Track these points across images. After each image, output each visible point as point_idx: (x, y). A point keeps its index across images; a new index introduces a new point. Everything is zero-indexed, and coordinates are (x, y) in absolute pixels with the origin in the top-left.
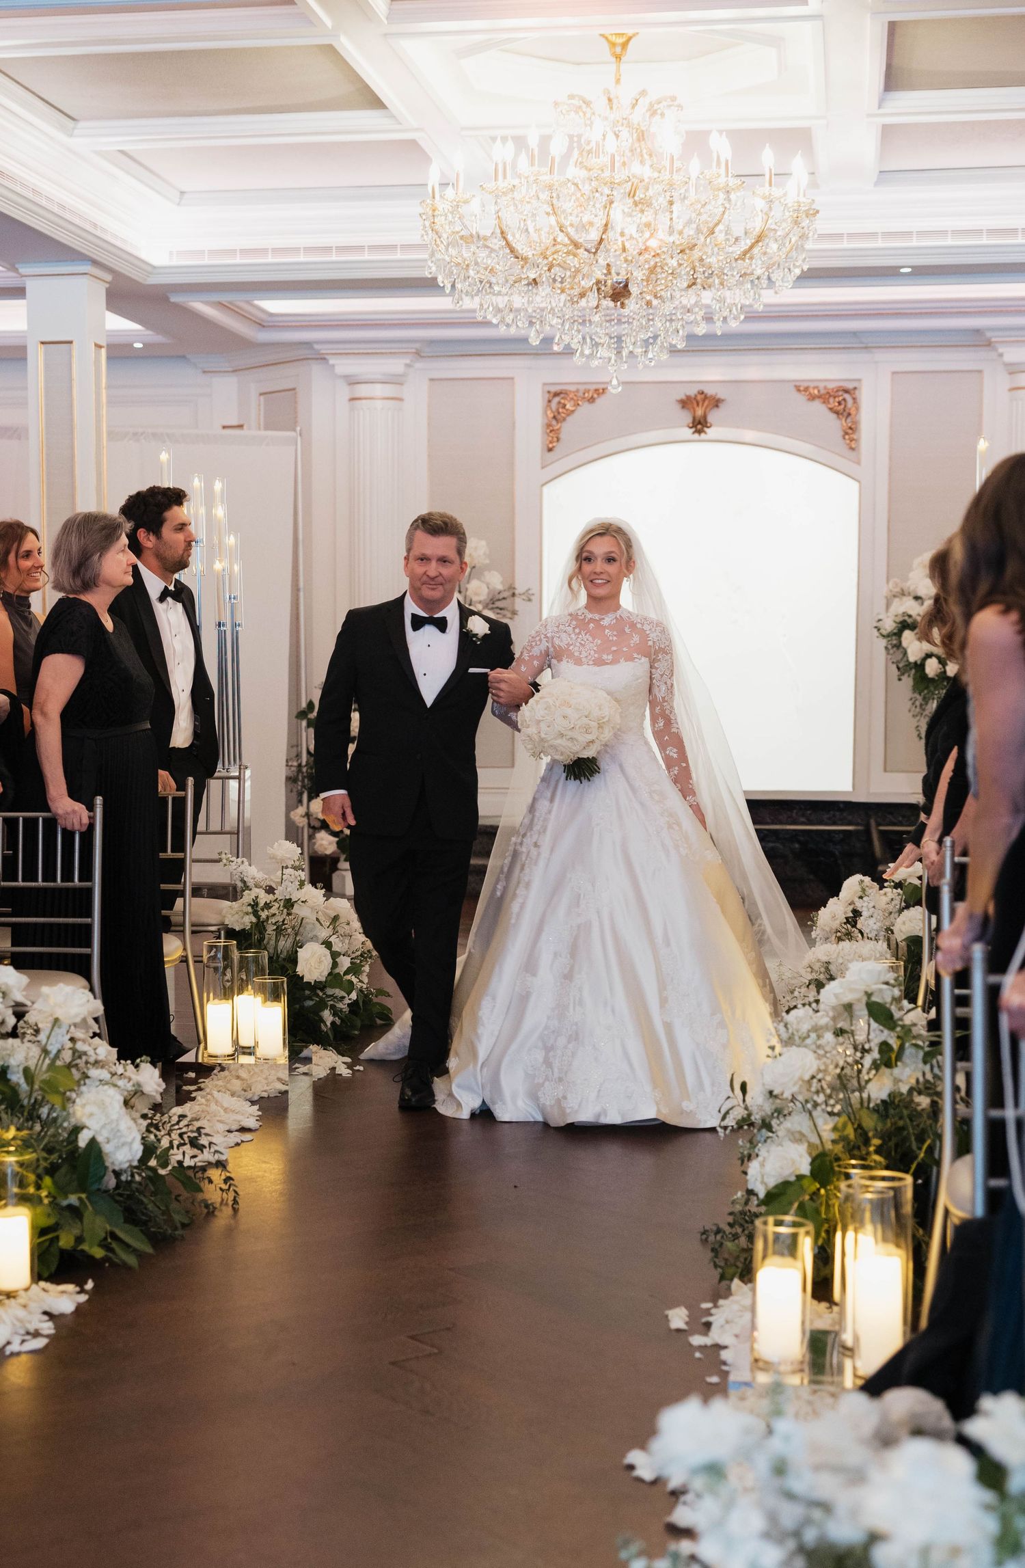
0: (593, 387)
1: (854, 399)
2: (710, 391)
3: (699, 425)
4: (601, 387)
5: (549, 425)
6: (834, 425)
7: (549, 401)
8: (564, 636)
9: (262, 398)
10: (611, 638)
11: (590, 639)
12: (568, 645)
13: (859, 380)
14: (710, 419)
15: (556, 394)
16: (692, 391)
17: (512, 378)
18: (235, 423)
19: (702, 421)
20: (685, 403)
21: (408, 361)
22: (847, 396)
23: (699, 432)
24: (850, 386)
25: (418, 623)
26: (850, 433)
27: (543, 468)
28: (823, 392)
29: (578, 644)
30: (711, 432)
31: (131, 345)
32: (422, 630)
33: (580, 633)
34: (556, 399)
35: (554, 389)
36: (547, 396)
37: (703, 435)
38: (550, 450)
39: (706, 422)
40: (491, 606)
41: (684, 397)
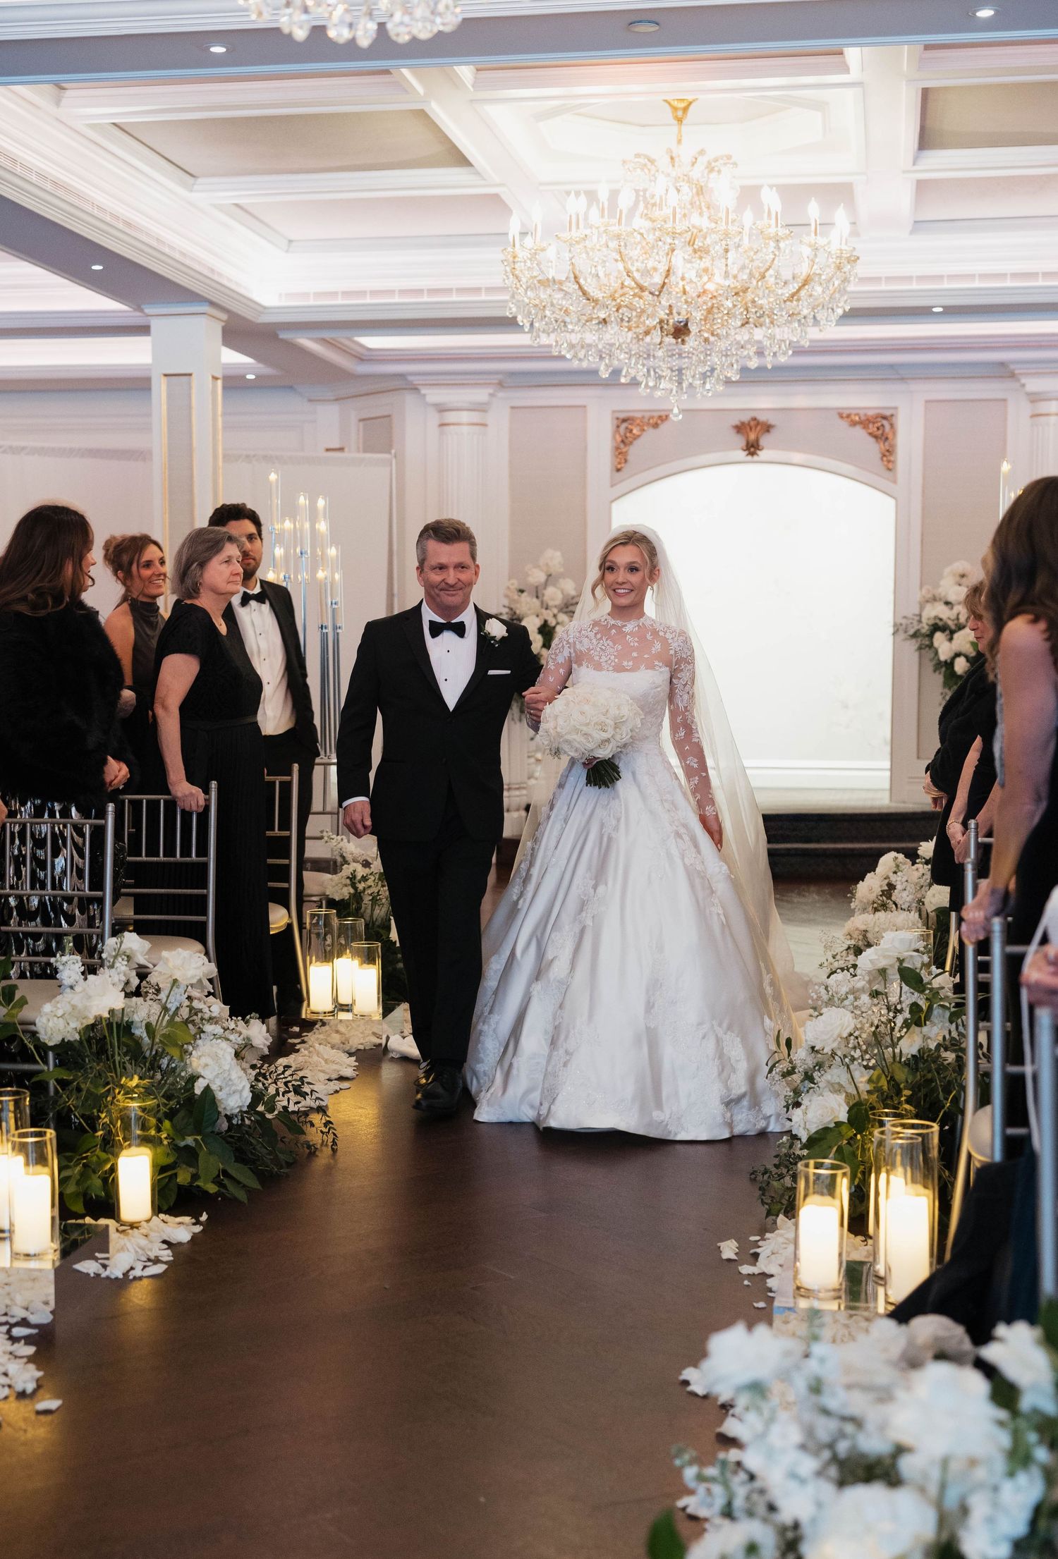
0: (656, 414)
1: (892, 425)
2: (762, 417)
3: (752, 448)
4: (663, 414)
5: (617, 448)
6: (873, 448)
7: (618, 427)
8: (586, 641)
9: (361, 424)
10: (632, 644)
11: (611, 644)
12: (589, 650)
13: (896, 408)
14: (762, 442)
15: (624, 421)
16: (746, 418)
17: (585, 407)
18: (337, 446)
19: (755, 445)
20: (740, 428)
21: (491, 391)
22: (885, 422)
23: (752, 454)
24: (887, 413)
25: (436, 630)
26: (888, 455)
27: (612, 486)
28: (863, 418)
29: (598, 649)
30: (763, 455)
31: (244, 377)
32: (441, 636)
33: (601, 638)
34: (624, 425)
35: (622, 416)
36: (615, 422)
37: (755, 458)
38: (618, 470)
39: (758, 445)
40: (565, 610)
41: (739, 423)
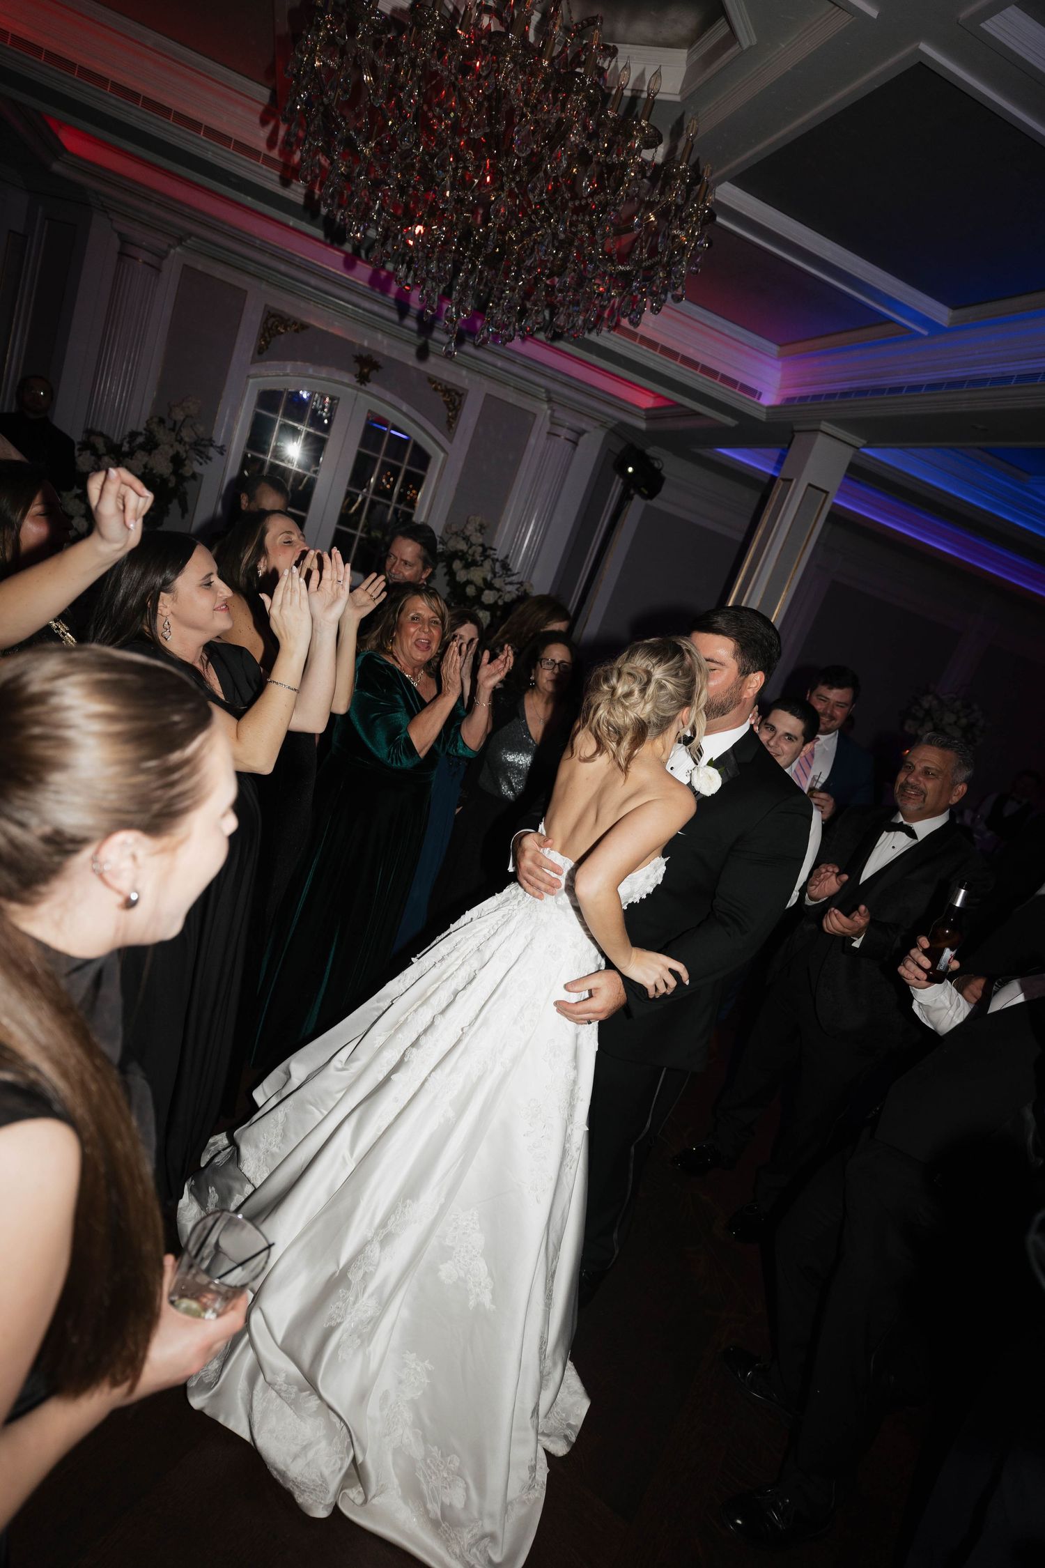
0: (299, 322)
1: (461, 401)
2: (376, 358)
3: (363, 379)
4: (304, 324)
5: (263, 335)
6: (443, 412)
7: (267, 319)
13: (467, 391)
14: (371, 377)
15: (273, 316)
16: (365, 355)
17: (247, 291)
19: (366, 377)
20: (358, 360)
21: (171, 243)
22: (456, 397)
23: (361, 383)
24: (461, 392)
26: (452, 421)
27: (253, 361)
28: (443, 388)
30: (371, 387)
34: (272, 320)
35: (272, 311)
36: (266, 314)
37: (363, 387)
38: (260, 353)
39: (368, 378)
41: (358, 355)
